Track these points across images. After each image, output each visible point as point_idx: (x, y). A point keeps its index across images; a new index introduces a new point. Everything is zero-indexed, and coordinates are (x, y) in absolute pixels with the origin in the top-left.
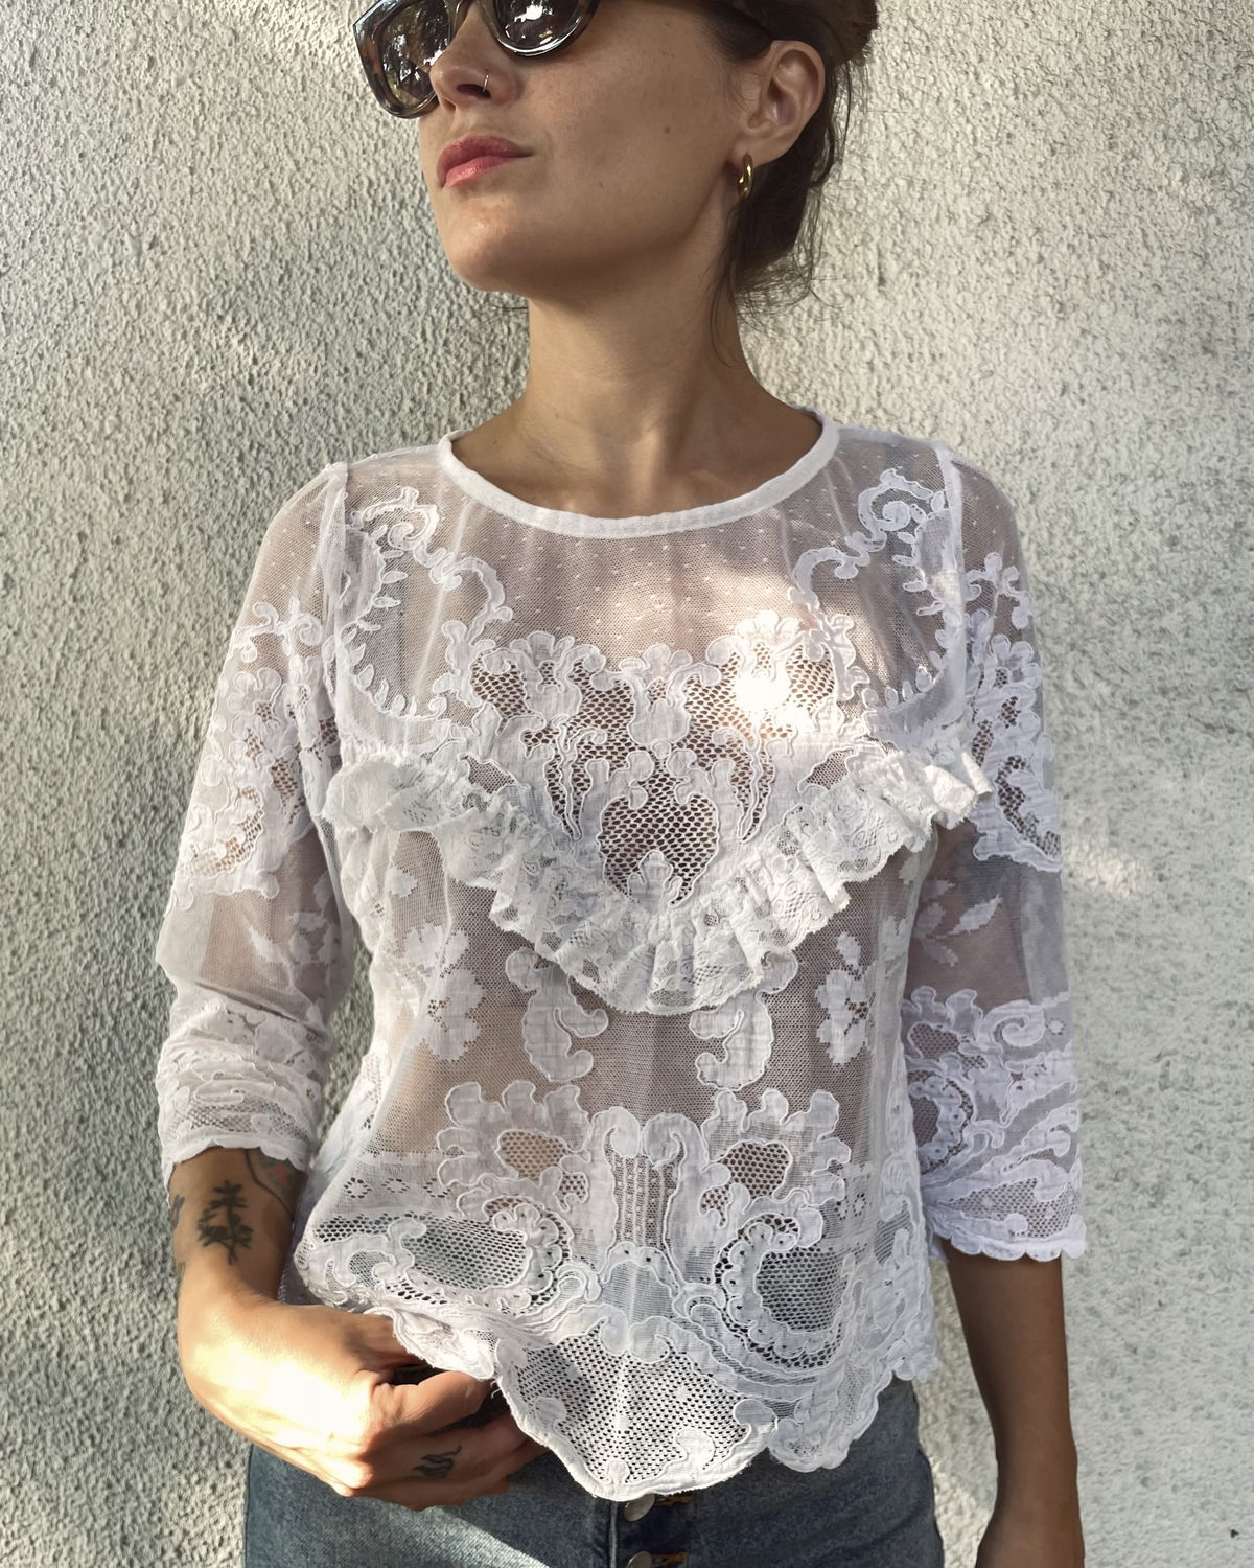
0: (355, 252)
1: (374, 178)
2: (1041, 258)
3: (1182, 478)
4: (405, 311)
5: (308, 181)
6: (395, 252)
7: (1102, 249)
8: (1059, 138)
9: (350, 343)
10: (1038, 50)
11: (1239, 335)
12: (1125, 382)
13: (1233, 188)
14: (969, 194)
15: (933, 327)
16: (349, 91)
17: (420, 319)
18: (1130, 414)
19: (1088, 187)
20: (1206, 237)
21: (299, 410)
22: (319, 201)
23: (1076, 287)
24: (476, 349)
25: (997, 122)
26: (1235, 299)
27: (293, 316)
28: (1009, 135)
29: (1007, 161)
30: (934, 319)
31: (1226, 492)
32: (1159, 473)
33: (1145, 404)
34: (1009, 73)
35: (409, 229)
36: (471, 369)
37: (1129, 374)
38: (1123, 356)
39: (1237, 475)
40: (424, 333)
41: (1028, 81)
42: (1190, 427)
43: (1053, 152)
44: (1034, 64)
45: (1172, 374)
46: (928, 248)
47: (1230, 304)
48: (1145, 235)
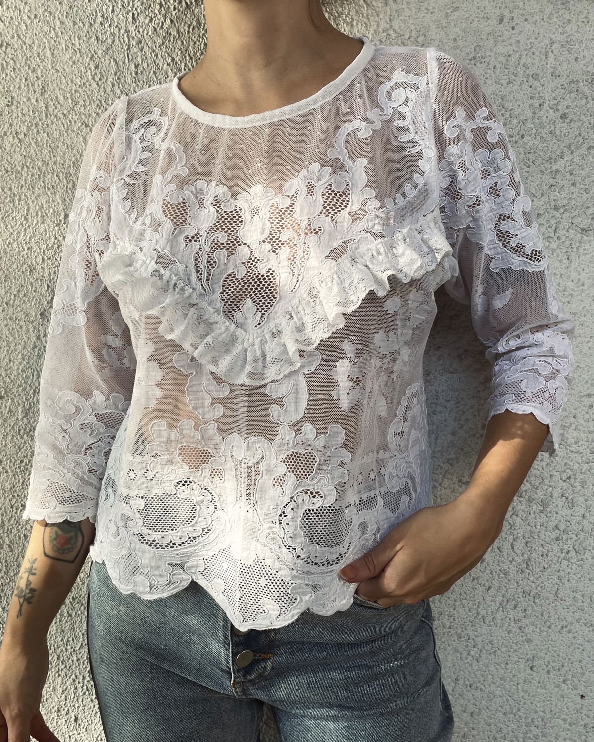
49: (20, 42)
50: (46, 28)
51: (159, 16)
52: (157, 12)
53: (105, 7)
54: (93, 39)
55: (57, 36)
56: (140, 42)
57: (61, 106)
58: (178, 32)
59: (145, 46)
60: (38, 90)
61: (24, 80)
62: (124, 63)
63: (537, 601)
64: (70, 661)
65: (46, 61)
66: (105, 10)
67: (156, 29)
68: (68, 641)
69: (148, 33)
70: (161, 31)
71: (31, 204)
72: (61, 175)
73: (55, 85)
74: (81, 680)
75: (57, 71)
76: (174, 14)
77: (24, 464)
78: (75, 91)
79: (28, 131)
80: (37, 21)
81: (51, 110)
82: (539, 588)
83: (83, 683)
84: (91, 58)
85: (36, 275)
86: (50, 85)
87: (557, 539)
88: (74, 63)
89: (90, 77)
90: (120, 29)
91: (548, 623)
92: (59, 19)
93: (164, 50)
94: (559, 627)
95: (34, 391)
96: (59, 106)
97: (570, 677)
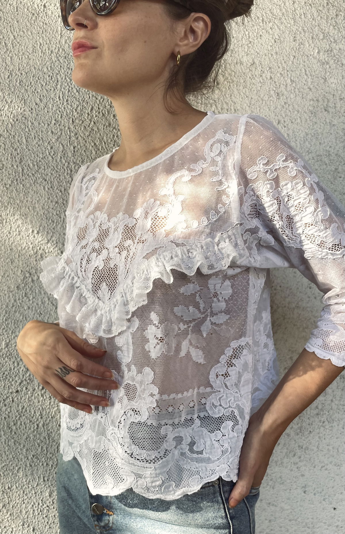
0: (35, 68)
1: (42, 42)
2: (271, 78)
3: (317, 153)
4: (53, 89)
5: (18, 43)
6: (49, 68)
7: (291, 75)
8: (277, 37)
9: (33, 100)
10: (270, 7)
11: (337, 105)
12: (299, 121)
13: (334, 56)
14: (247, 55)
15: (235, 100)
16: (33, 12)
17: (58, 92)
18: (301, 131)
19: (287, 54)
20: (326, 72)
21: (15, 123)
22: (22, 50)
23: (283, 88)
24: (78, 103)
25: (256, 31)
26: (335, 93)
27: (13, 89)
28: (261, 36)
29: (260, 45)
30: (235, 97)
31: (332, 158)
32: (310, 151)
33: (305, 128)
34: (261, 14)
35: (54, 60)
36: (76, 110)
37: (300, 118)
38: (298, 111)
39: (336, 152)
40: (59, 97)
41: (267, 18)
42: (320, 136)
43: (275, 42)
44: (269, 12)
45: (315, 118)
46: (233, 73)
47: (334, 95)
48: (306, 71)
49: (8, 134)
50: (23, 127)
51: (87, 120)
52: (86, 118)
53: (57, 115)
54: (49, 133)
55: (29, 131)
56: (77, 134)
57: (31, 169)
58: (98, 129)
59: (79, 137)
60: (18, 161)
61: (10, 155)
62: (67, 146)
63: (307, 451)
64: (31, 494)
65: (23, 144)
66: (56, 117)
67: (85, 127)
68: (29, 482)
69: (81, 129)
70: (88, 128)
71: (13, 224)
72: (30, 208)
73: (28, 158)
74: (37, 505)
75: (29, 150)
76: (95, 119)
77: (5, 375)
78: (40, 161)
79: (12, 183)
80: (18, 122)
81: (25, 171)
82: (308, 444)
83: (38, 507)
84: (48, 143)
85: (14, 265)
86: (25, 157)
87: (317, 414)
88: (39, 145)
89: (48, 154)
90: (65, 127)
91: (314, 465)
92: (30, 121)
93: (90, 138)
94: (320, 467)
95: (12, 332)
96: (30, 169)
97: (327, 497)
